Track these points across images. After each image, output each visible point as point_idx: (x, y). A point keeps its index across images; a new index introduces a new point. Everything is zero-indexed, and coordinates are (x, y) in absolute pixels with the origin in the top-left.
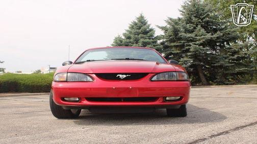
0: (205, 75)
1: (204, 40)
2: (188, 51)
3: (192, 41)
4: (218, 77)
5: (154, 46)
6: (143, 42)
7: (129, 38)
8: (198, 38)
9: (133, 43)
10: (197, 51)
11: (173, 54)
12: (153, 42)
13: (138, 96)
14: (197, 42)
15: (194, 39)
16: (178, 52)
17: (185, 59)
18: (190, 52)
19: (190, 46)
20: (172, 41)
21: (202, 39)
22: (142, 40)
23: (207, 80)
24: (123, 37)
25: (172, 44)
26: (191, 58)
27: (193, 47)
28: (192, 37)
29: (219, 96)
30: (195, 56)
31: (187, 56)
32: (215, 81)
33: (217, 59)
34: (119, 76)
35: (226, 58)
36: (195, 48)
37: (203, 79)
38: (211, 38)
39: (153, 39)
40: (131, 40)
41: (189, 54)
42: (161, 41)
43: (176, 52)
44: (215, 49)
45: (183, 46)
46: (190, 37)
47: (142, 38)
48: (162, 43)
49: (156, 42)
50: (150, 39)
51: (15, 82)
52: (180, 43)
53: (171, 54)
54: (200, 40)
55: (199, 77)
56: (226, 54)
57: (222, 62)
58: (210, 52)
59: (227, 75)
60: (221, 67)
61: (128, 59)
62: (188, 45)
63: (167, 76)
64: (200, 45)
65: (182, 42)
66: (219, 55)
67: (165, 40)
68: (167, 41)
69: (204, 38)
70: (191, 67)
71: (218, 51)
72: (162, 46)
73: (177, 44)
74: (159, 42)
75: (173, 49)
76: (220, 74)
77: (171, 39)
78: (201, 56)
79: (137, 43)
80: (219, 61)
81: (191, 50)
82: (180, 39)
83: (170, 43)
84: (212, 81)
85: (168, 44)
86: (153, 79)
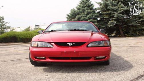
0: (123, 31)
1: (123, 11)
2: (113, 17)
3: (115, 11)
4: (131, 32)
5: (94, 14)
6: (87, 12)
7: (79, 9)
8: (119, 9)
9: (82, 13)
10: (119, 17)
11: (105, 18)
12: (93, 12)
13: (79, 57)
14: (119, 12)
15: (117, 10)
16: (108, 17)
17: (112, 22)
18: (114, 17)
19: (115, 14)
20: (104, 11)
21: (121, 10)
22: (87, 11)
23: (124, 33)
24: (76, 9)
25: (104, 13)
26: (115, 21)
27: (116, 15)
28: (116, 9)
29: (130, 46)
30: (117, 20)
31: (113, 20)
32: (129, 34)
33: (130, 21)
34: (68, 44)
35: (135, 21)
36: (117, 15)
37: (122, 33)
38: (127, 9)
39: (93, 10)
40: (81, 11)
41: (114, 18)
42: (98, 11)
43: (106, 17)
44: (129, 16)
45: (110, 14)
46: (114, 9)
47: (86, 9)
48: (98, 12)
49: (95, 12)
50: (91, 10)
51: (15, 36)
52: (109, 12)
53: (103, 18)
54: (120, 10)
55: (120, 32)
56: (136, 18)
57: (133, 23)
58: (126, 17)
59: (136, 30)
60: (132, 26)
61: (75, 30)
62: (113, 14)
63: (97, 43)
64: (120, 13)
65: (110, 11)
66: (131, 19)
67: (100, 10)
68: (101, 11)
69: (123, 9)
70: (115, 26)
71: (131, 17)
72: (98, 14)
73: (107, 13)
74: (96, 12)
75: (105, 16)
76: (132, 30)
77: (104, 10)
78: (121, 20)
79: (84, 12)
80: (131, 23)
81: (115, 16)
82: (109, 10)
83: (103, 12)
84: (127, 34)
85: (102, 13)
86: (89, 46)
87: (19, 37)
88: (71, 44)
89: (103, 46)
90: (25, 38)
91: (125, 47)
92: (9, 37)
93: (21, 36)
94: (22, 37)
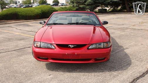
34: (70, 46)
86: (89, 48)
87: (20, 14)
88: (73, 46)
89: (104, 48)
90: (26, 15)
91: (128, 30)
92: (10, 14)
93: (22, 13)
94: (24, 14)
